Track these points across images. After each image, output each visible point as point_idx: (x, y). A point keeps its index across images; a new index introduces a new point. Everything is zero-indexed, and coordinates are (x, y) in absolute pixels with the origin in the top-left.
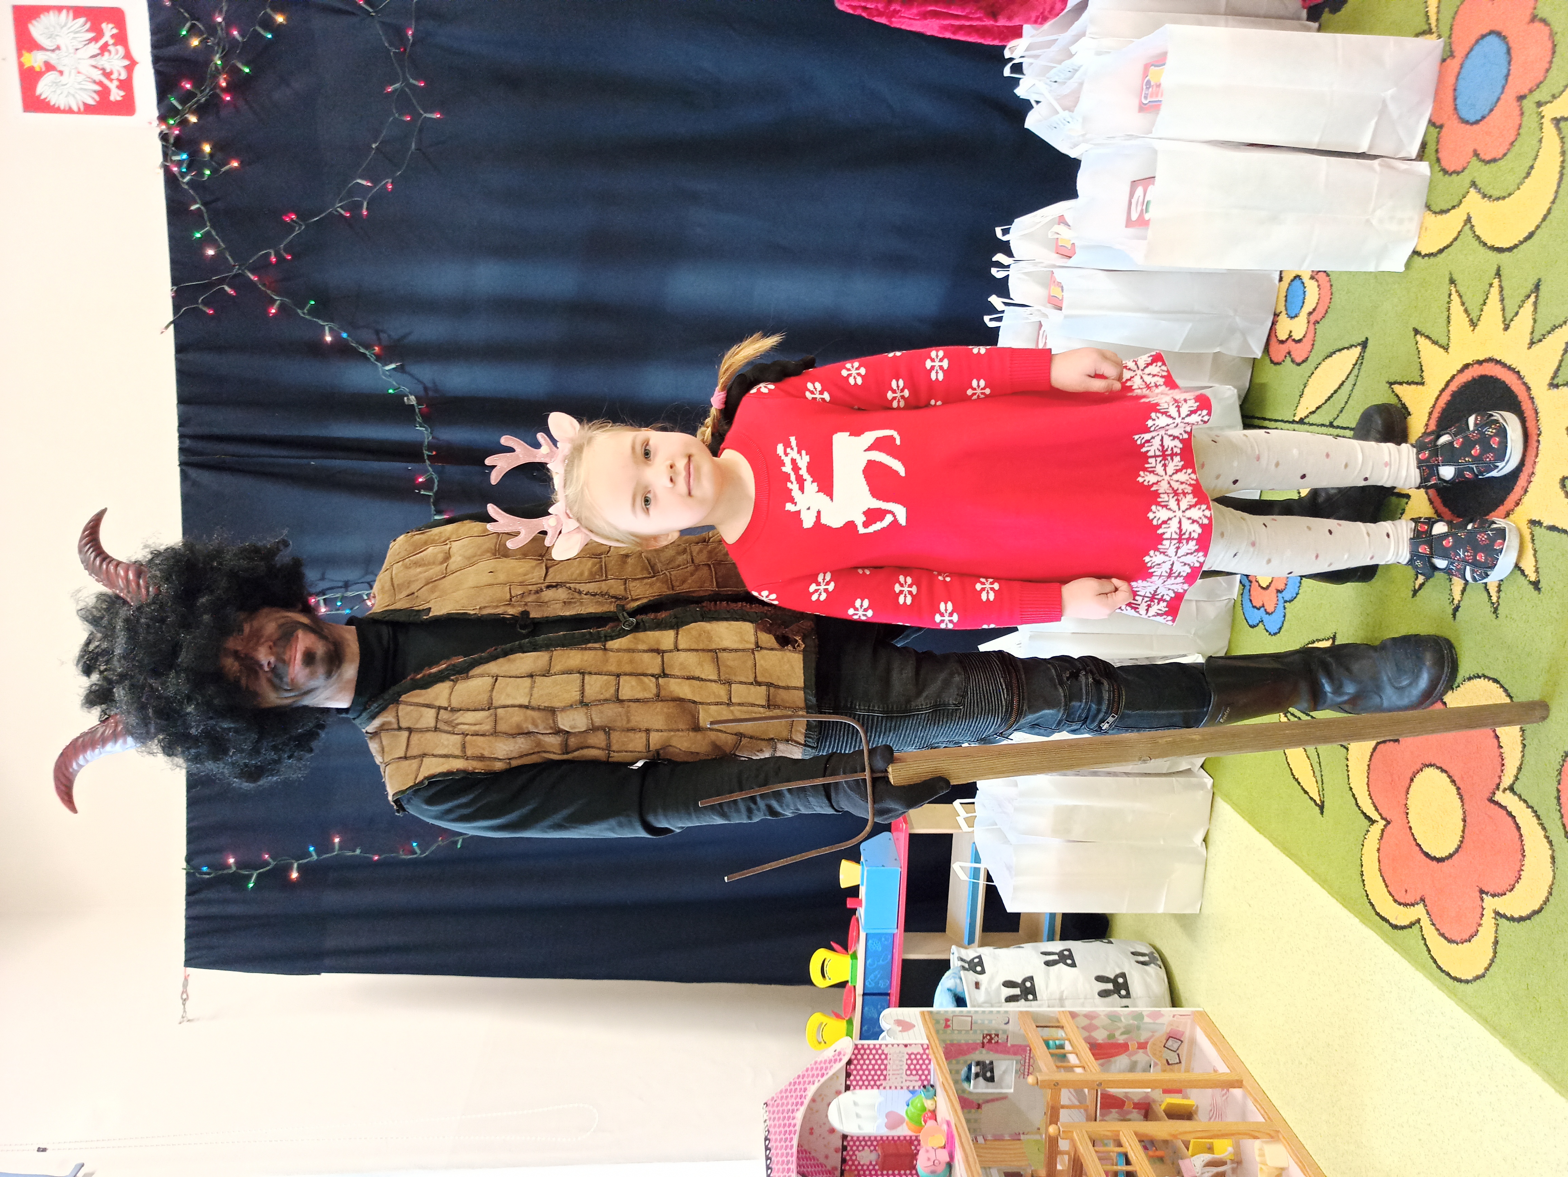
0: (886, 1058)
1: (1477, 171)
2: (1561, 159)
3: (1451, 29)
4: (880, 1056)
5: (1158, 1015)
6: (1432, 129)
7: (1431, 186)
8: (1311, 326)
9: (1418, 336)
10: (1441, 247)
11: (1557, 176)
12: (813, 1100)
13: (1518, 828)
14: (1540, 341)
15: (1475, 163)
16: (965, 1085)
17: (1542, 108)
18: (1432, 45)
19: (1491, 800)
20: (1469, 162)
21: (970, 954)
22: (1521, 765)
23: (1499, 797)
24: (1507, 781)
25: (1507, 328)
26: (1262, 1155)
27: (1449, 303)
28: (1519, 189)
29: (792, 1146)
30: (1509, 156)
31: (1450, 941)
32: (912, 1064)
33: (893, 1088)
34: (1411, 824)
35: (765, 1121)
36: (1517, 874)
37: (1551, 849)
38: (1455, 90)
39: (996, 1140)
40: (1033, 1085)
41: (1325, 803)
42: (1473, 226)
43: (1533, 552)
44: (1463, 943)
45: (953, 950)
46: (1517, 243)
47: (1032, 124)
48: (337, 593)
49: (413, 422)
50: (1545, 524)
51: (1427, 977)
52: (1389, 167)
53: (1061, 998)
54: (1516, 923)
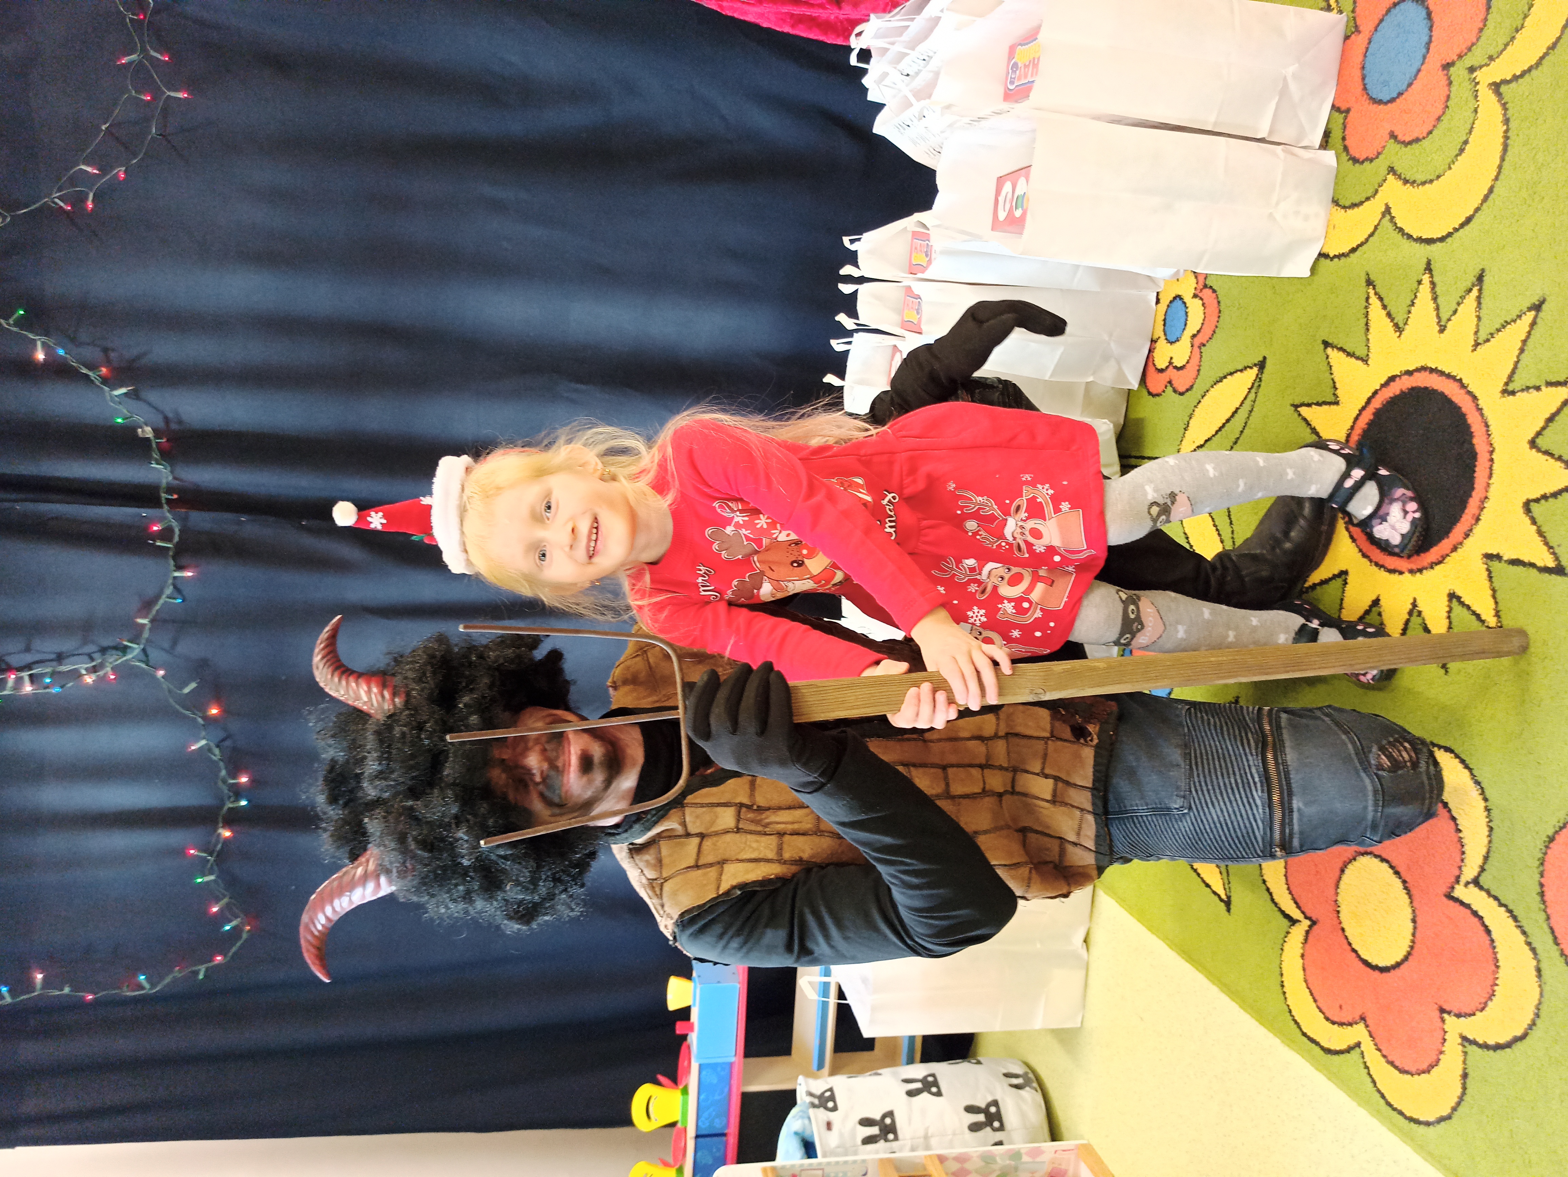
1: (1394, 154)
2: (1505, 127)
3: (1355, 3)
5: (1037, 1152)
6: (1336, 114)
7: (1339, 178)
8: (1196, 349)
9: (1329, 350)
10: (1354, 246)
11: (1499, 149)
13: (1488, 932)
14: (1488, 340)
15: (1392, 145)
17: (1475, 74)
18: (1333, 19)
19: (1450, 897)
20: (1384, 147)
21: (820, 1085)
22: (1488, 852)
23: (1460, 892)
24: (1470, 872)
25: (1442, 330)
27: (1366, 307)
28: (1450, 168)
30: (1436, 132)
31: (1403, 1071)
34: (1344, 925)
36: (1488, 990)
37: (1535, 958)
38: (1363, 68)
41: (1233, 899)
42: (1393, 218)
43: (1491, 592)
44: (1419, 1074)
45: (801, 1079)
46: (1451, 231)
47: (882, 127)
48: (47, 667)
49: (148, 458)
50: (1505, 558)
51: (1373, 1116)
52: (1293, 154)
53: (926, 1137)
54: (1491, 1052)
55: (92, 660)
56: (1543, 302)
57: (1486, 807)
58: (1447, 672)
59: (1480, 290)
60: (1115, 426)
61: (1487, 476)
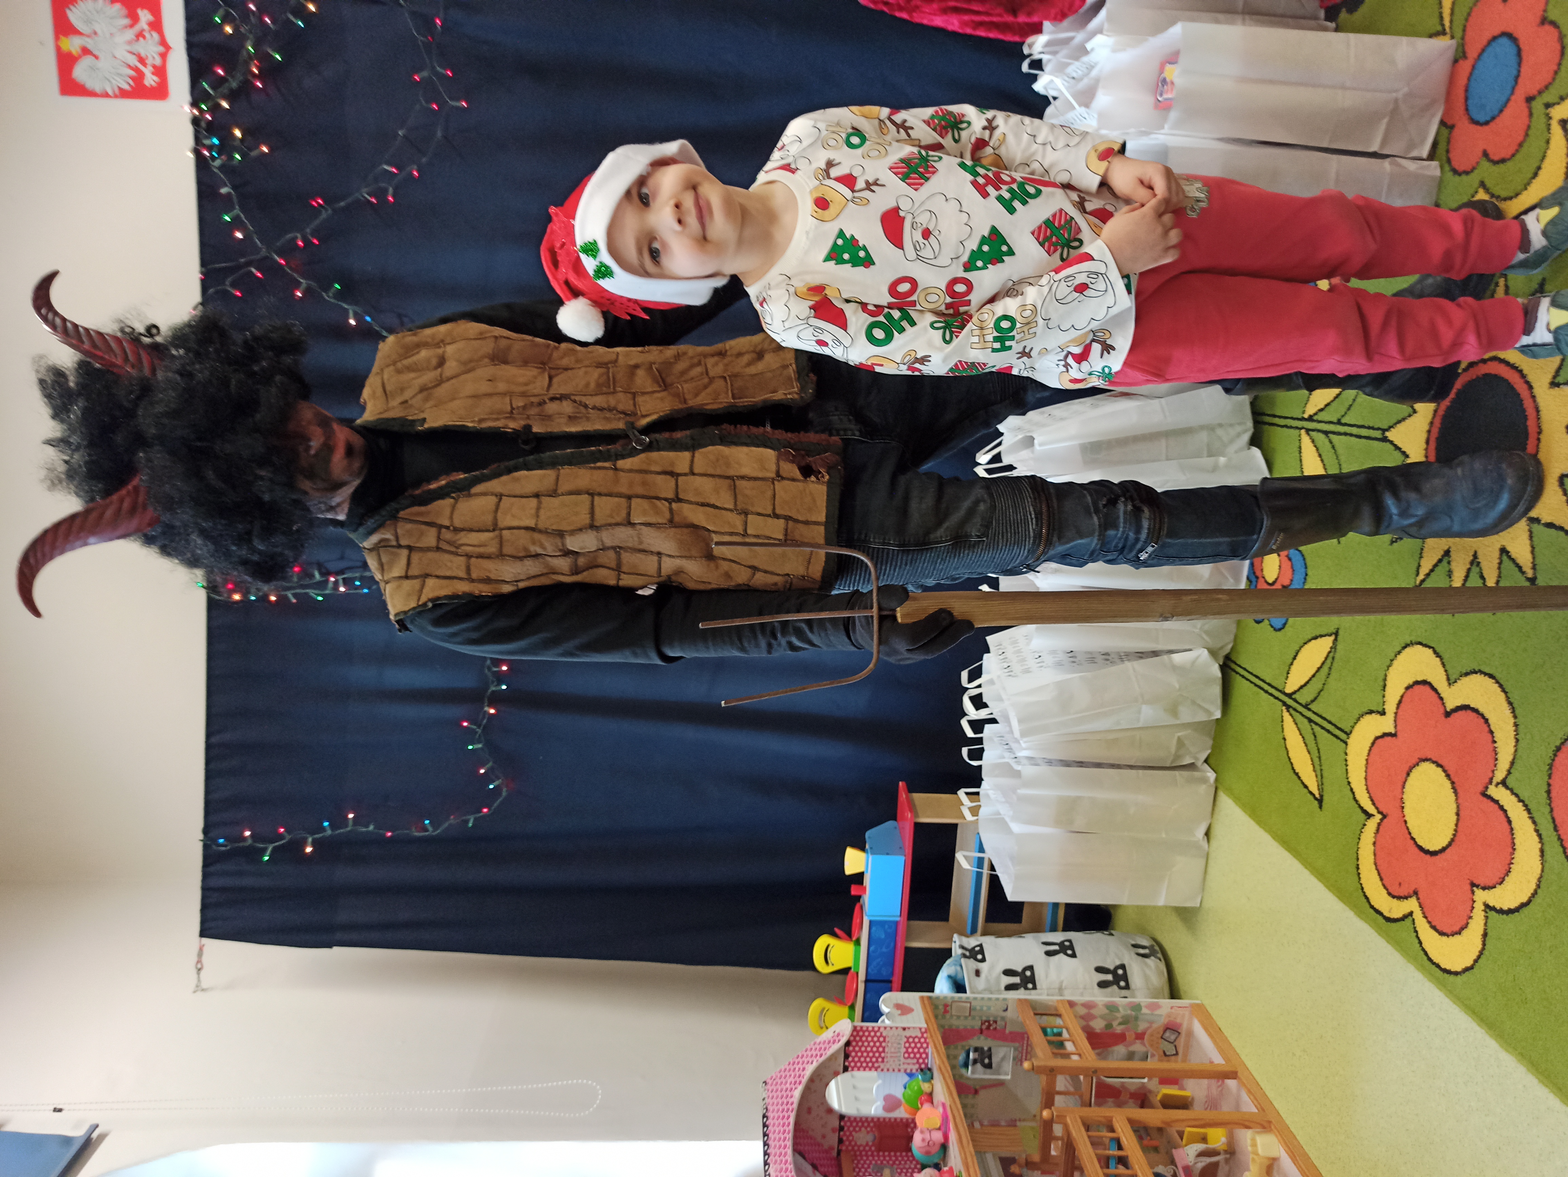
0: (884, 1041)
1: (1485, 170)
3: (1464, 30)
4: (879, 1038)
5: (1157, 1006)
6: (1443, 129)
7: (1441, 185)
12: (811, 1080)
13: (1509, 822)
15: (1484, 163)
16: (963, 1071)
17: (1550, 109)
18: (1444, 45)
19: (1484, 794)
20: (1478, 163)
21: (972, 942)
22: (1514, 759)
23: (1493, 791)
26: (1254, 1145)
29: (789, 1124)
30: (1518, 156)
31: (1442, 934)
32: (910, 1047)
33: (891, 1070)
34: (1407, 818)
35: (764, 1099)
36: (1507, 867)
37: (1540, 842)
38: (1466, 90)
39: (993, 1125)
40: (1028, 1071)
41: (1325, 798)
43: (1530, 549)
44: (1453, 935)
45: (956, 937)
48: (356, 572)
50: (1543, 522)
51: (1418, 969)
53: (1060, 987)
54: (1505, 916)
57: (1515, 723)
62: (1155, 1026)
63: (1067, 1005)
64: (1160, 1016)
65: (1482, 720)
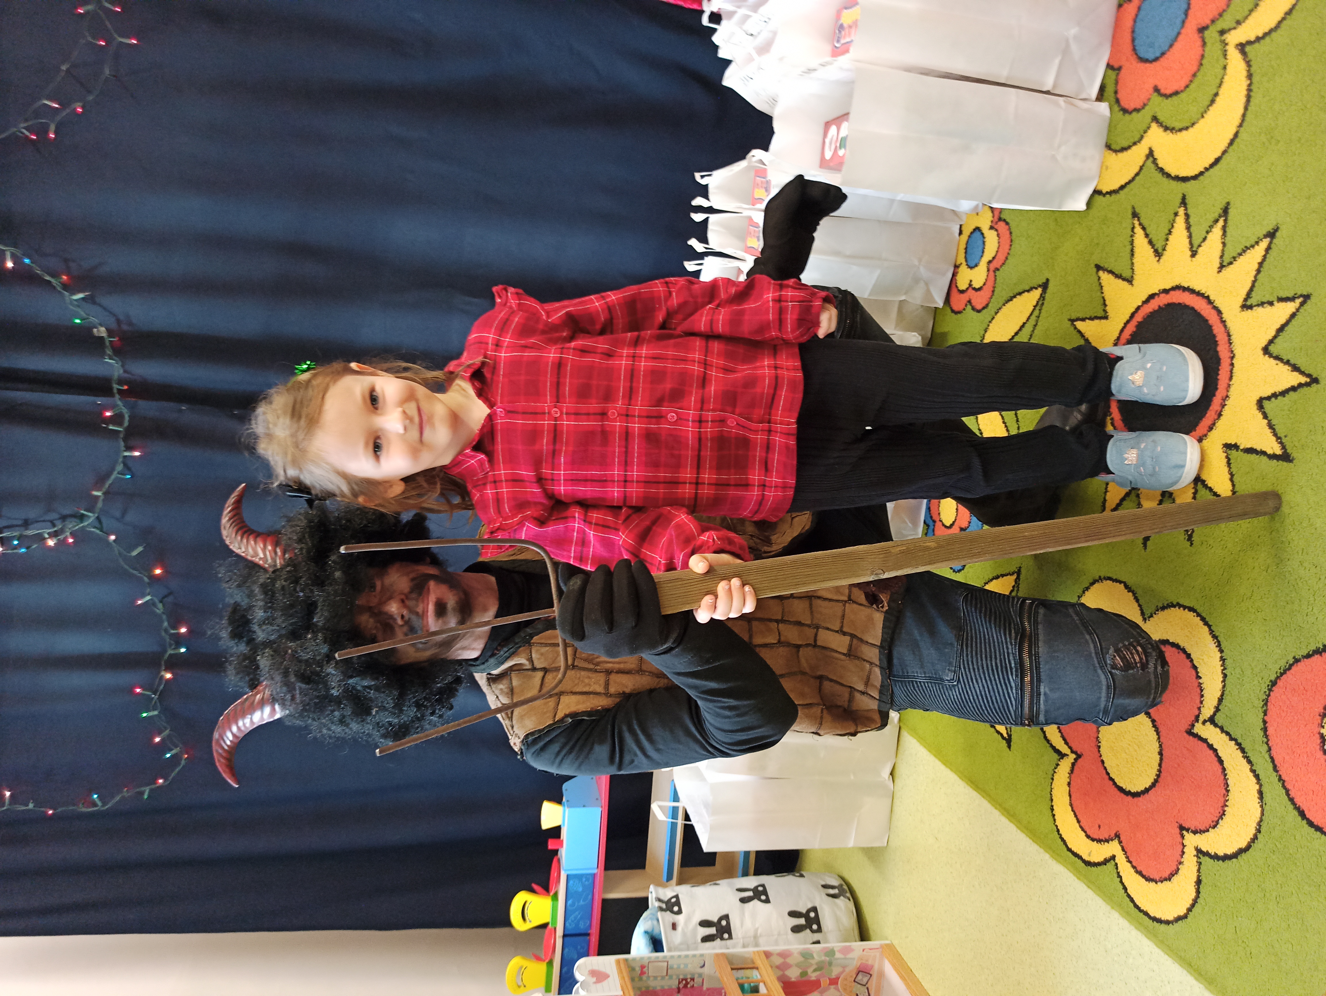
1: (1158, 105)
2: (1248, 82)
5: (848, 950)
6: (1110, 72)
7: (1111, 127)
8: (991, 273)
9: (1101, 273)
10: (1123, 183)
11: (1244, 100)
13: (1221, 762)
14: (1231, 263)
15: (1156, 98)
17: (1225, 36)
19: (1190, 733)
20: (1149, 99)
21: (668, 892)
22: (1222, 695)
23: (1199, 729)
24: (1207, 712)
25: (1194, 254)
27: (1132, 236)
28: (1203, 117)
30: (1192, 86)
31: (1148, 879)
34: (1104, 758)
36: (1220, 810)
37: (1258, 783)
38: (1133, 32)
41: (1012, 737)
42: (1155, 159)
43: (1229, 476)
44: (1162, 882)
45: (652, 888)
46: (1202, 170)
47: (730, 80)
48: (16, 531)
49: (103, 355)
50: (1241, 448)
51: (1123, 917)
52: (1072, 104)
53: (755, 937)
54: (1221, 862)
55: (54, 526)
56: (1276, 230)
57: (1221, 657)
58: (1192, 544)
59: (1225, 221)
60: (923, 339)
61: (1228, 378)
62: (847, 970)
63: (763, 956)
64: (853, 959)
65: (1184, 656)
